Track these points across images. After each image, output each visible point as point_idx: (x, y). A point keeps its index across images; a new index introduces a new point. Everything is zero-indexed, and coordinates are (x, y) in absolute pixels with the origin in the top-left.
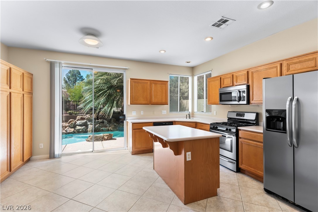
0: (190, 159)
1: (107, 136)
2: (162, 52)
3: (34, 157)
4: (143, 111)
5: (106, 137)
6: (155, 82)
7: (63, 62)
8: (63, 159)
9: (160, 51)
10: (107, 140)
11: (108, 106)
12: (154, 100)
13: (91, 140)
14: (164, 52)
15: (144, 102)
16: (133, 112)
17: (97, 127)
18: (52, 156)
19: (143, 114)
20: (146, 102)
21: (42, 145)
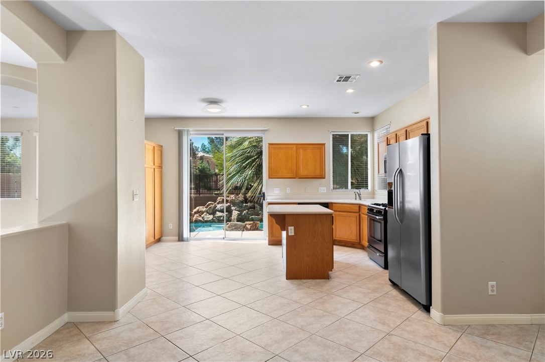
0: (293, 234)
1: (250, 224)
2: (305, 107)
3: (164, 238)
4: (289, 188)
5: (249, 227)
6: (303, 146)
7: (191, 129)
8: (191, 242)
9: (301, 106)
10: (250, 230)
11: (259, 183)
12: (302, 172)
13: (229, 229)
14: (306, 107)
15: (287, 175)
16: (275, 189)
17: (245, 214)
18: (181, 239)
19: (290, 192)
20: (291, 175)
21: (171, 226)
